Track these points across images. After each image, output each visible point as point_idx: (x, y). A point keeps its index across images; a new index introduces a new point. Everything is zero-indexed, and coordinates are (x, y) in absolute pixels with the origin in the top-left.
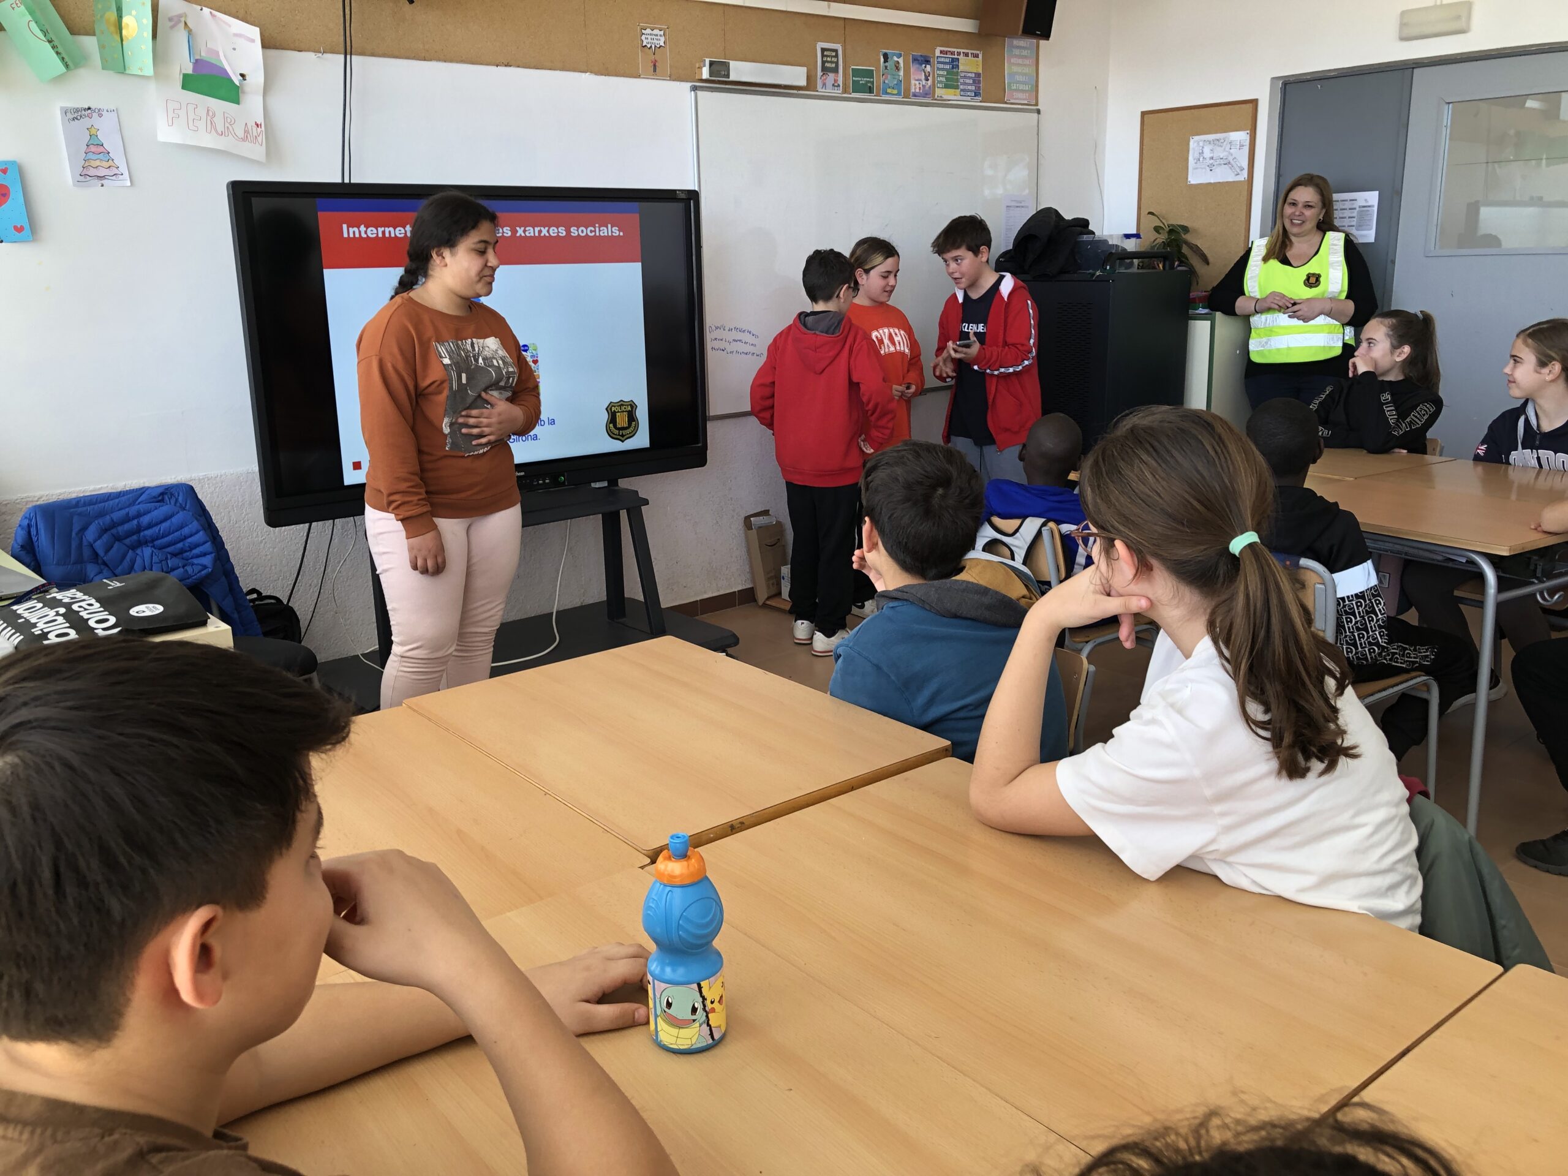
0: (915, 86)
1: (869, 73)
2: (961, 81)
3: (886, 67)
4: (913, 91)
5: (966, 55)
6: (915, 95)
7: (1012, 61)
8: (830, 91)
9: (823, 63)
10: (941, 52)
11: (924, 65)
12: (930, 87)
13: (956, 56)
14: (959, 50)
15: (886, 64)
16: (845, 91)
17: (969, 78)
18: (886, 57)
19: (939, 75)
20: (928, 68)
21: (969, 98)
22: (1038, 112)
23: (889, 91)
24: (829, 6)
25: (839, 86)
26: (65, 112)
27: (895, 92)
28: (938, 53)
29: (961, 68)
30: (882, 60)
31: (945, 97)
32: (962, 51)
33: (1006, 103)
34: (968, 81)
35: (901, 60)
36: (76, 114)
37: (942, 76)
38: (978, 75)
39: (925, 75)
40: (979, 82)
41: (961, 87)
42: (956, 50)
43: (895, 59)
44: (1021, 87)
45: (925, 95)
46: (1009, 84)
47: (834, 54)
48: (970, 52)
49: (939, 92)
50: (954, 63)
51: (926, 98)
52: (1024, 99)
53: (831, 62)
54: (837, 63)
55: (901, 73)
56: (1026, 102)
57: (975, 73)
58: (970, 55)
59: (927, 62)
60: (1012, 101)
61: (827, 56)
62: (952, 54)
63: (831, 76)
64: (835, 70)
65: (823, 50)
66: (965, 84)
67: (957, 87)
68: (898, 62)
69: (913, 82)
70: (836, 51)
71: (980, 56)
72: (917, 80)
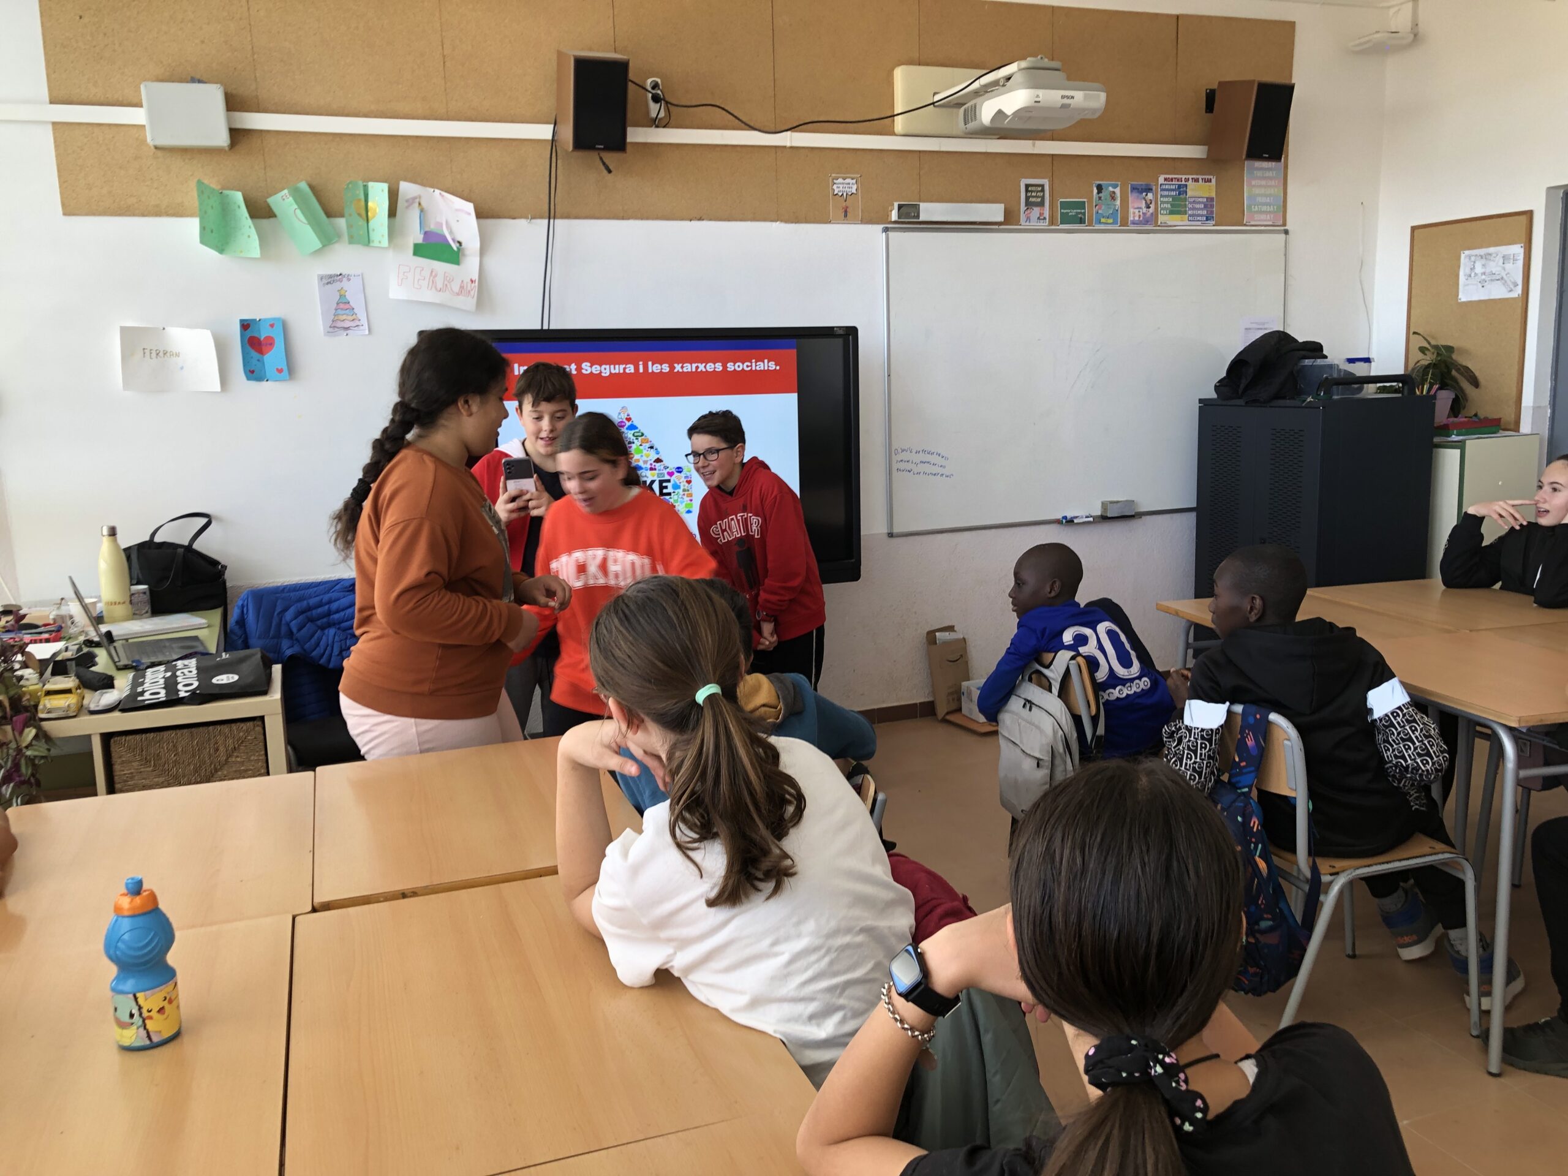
0: (1134, 214)
1: (1082, 205)
2: (1190, 206)
3: (1100, 198)
4: (1132, 219)
5: (1197, 180)
6: (1134, 223)
7: (1253, 183)
8: (1034, 224)
9: (1027, 198)
10: (1166, 179)
11: (1144, 194)
12: (1152, 214)
13: (1183, 183)
14: (1187, 177)
15: (1100, 195)
16: (1052, 223)
17: (1199, 203)
18: (1100, 188)
19: (1162, 202)
20: (1150, 196)
21: (1199, 223)
22: (1286, 232)
23: (1103, 220)
24: (1034, 145)
25: (1045, 219)
26: (321, 278)
27: (1111, 221)
28: (1161, 180)
29: (1189, 193)
30: (1095, 191)
31: (1169, 223)
32: (1191, 177)
33: (1245, 225)
34: (1198, 206)
35: (1118, 191)
36: (330, 280)
37: (1167, 202)
38: (1212, 199)
39: (1146, 203)
40: (1212, 206)
41: (1190, 212)
42: (1184, 177)
43: (1111, 189)
44: (1264, 208)
45: (1146, 222)
46: (1249, 207)
47: (1040, 189)
48: (1200, 177)
49: (1162, 219)
50: (1182, 189)
51: (1149, 224)
52: (1269, 220)
53: (1036, 197)
54: (1043, 198)
55: (1118, 202)
56: (1271, 223)
57: (1207, 198)
58: (1200, 180)
59: (1149, 190)
60: (1252, 223)
61: (1032, 191)
62: (1178, 180)
63: (1036, 211)
64: (1041, 204)
65: (1027, 186)
66: (1194, 209)
67: (1185, 213)
68: (1114, 193)
69: (1131, 210)
70: (1043, 186)
71: (1214, 181)
72: (1136, 208)
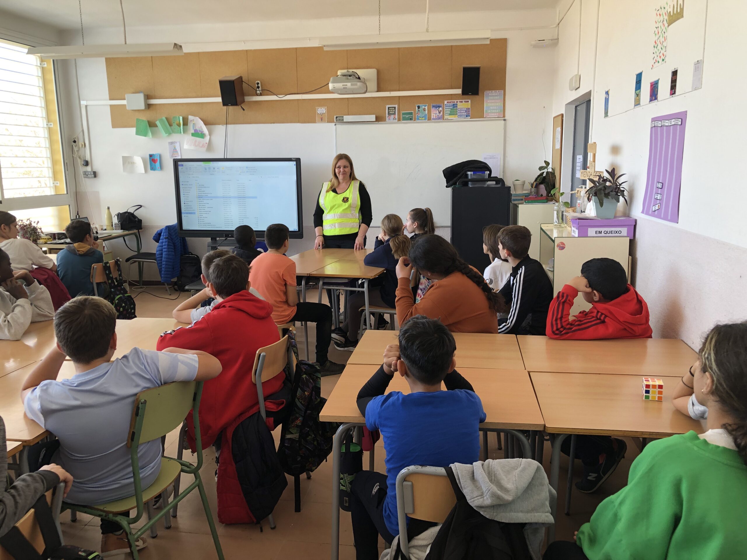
0: (433, 116)
1: (411, 113)
2: (459, 112)
3: (419, 111)
4: (433, 117)
5: (462, 102)
6: (433, 119)
7: (488, 101)
8: (392, 120)
9: (389, 112)
10: (447, 102)
11: (438, 108)
12: (441, 116)
13: (455, 103)
14: (457, 101)
15: (419, 109)
16: (399, 120)
18: (419, 107)
19: (446, 111)
20: (441, 109)
21: (463, 118)
22: (505, 120)
23: (420, 119)
24: (390, 93)
25: (396, 119)
27: (424, 119)
29: (458, 107)
30: (417, 108)
31: (449, 118)
32: (459, 101)
33: (485, 118)
34: (462, 111)
35: (426, 108)
36: (172, 143)
37: (448, 111)
38: (469, 109)
39: (439, 111)
40: (469, 111)
41: (458, 114)
42: (456, 101)
43: (423, 107)
44: (494, 111)
45: (439, 118)
46: (486, 111)
47: (394, 108)
48: (463, 101)
49: (446, 117)
50: (455, 106)
51: (441, 118)
52: (496, 116)
53: (392, 111)
54: (395, 112)
55: (427, 112)
56: (497, 117)
57: (467, 108)
58: (463, 102)
60: (488, 117)
61: (390, 110)
62: (453, 102)
63: (392, 116)
64: (395, 114)
65: (389, 108)
66: (460, 113)
67: (456, 114)
68: (425, 108)
69: (432, 114)
71: (470, 102)
72: (435, 113)
